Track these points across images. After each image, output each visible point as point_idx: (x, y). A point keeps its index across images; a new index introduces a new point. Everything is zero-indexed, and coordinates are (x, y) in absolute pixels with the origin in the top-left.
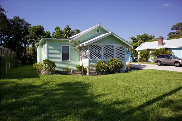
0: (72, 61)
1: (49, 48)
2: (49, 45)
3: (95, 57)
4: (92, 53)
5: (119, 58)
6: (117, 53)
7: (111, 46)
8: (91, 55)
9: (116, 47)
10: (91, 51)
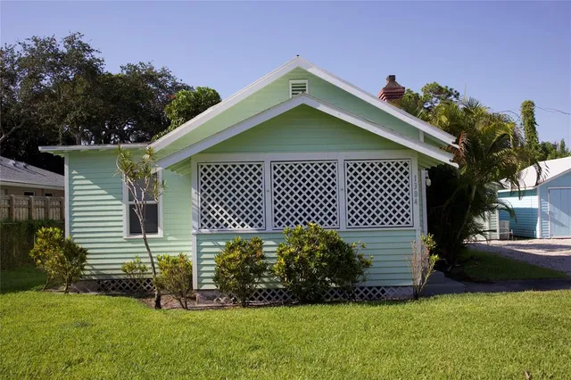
0: (169, 238)
1: (76, 182)
2: (74, 172)
3: (226, 221)
4: (213, 200)
5: (374, 221)
6: (357, 195)
7: (316, 163)
8: (205, 209)
9: (351, 166)
10: (205, 191)
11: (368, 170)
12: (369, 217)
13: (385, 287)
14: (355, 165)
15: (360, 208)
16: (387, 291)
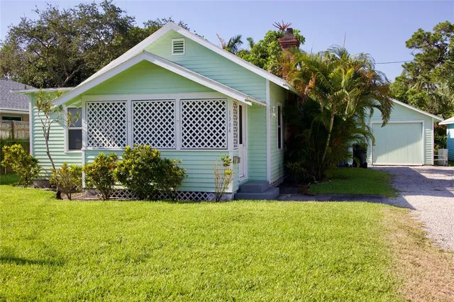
1: (36, 114)
3: (103, 142)
5: (200, 144)
6: (188, 125)
7: (161, 102)
8: (90, 133)
9: (185, 104)
10: (91, 121)
11: (197, 107)
12: (197, 141)
13: (207, 193)
14: (188, 103)
15: (191, 135)
16: (208, 196)
